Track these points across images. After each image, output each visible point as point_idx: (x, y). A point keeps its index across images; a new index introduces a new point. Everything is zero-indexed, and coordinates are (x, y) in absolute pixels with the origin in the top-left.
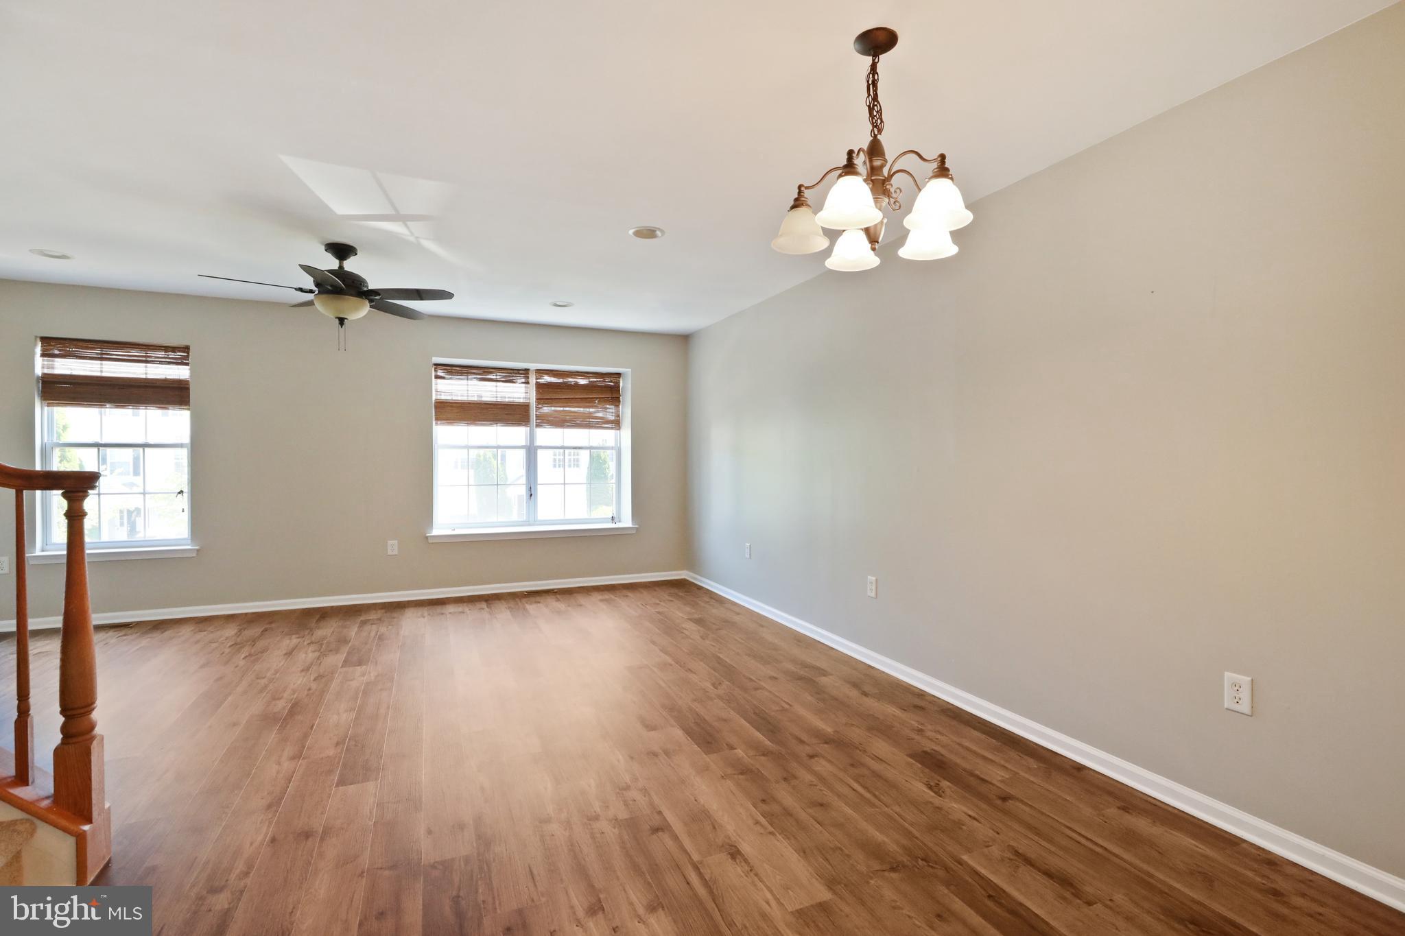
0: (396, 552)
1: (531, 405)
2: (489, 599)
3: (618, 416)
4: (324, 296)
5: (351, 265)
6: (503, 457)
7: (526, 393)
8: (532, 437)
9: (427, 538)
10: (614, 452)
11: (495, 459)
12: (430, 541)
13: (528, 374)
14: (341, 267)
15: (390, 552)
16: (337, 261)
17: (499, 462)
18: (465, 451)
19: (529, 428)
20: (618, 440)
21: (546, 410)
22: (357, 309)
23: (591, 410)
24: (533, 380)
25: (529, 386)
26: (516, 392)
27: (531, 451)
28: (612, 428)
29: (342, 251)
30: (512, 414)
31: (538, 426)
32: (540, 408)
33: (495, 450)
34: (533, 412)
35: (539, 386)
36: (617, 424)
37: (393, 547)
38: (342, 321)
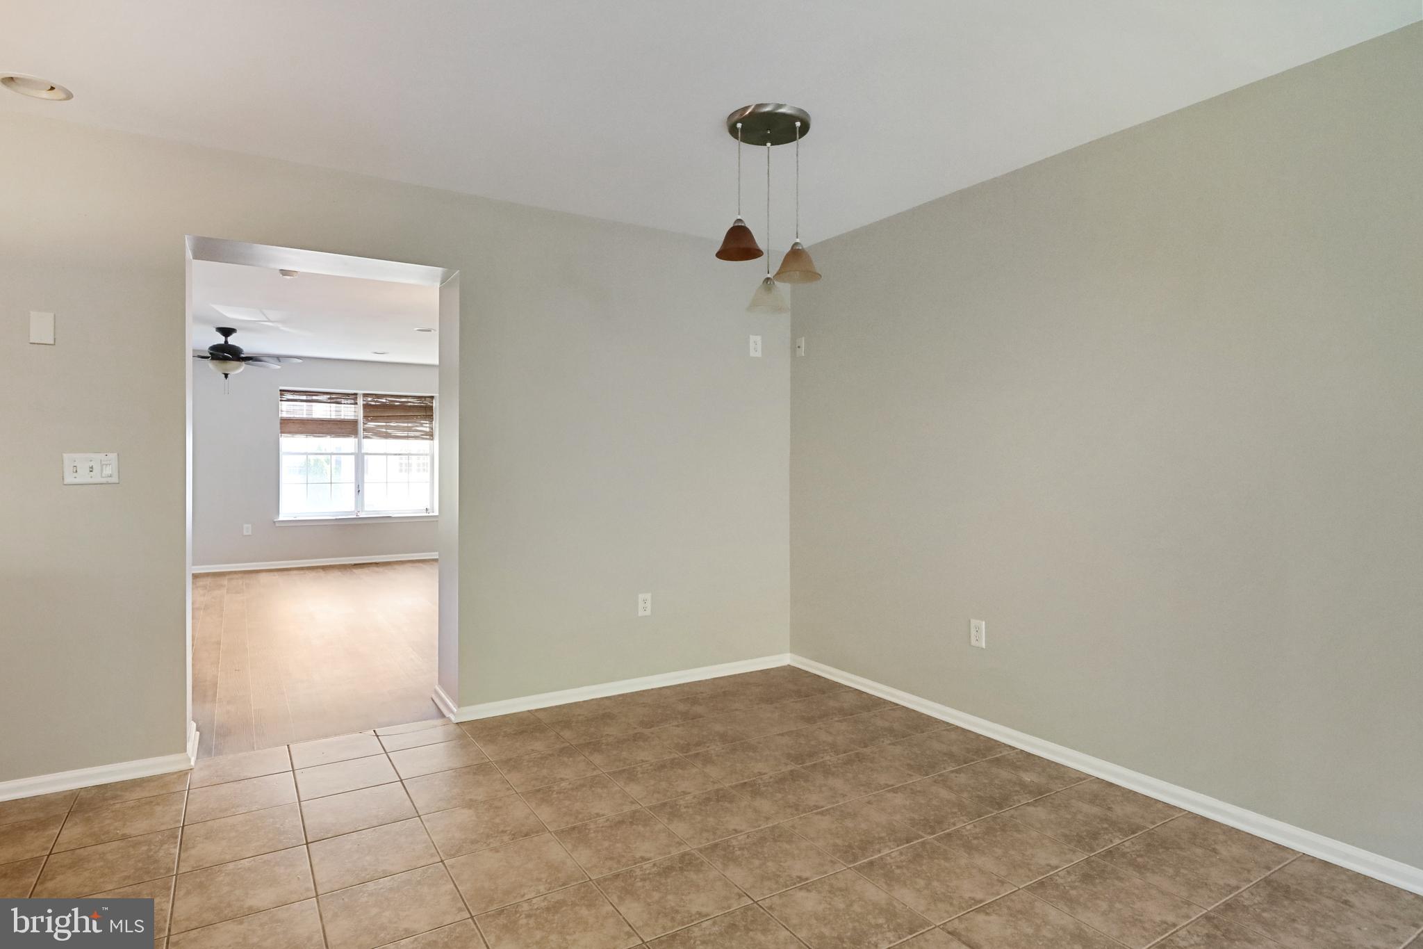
0: (250, 533)
1: (359, 422)
2: (324, 568)
3: (432, 429)
4: (215, 361)
5: (232, 340)
6: (338, 463)
7: (355, 412)
8: (360, 446)
9: (274, 522)
10: (429, 457)
11: (328, 464)
12: (277, 525)
13: (357, 398)
14: (226, 342)
15: (245, 533)
16: (224, 338)
17: (334, 466)
18: (305, 456)
19: (357, 439)
20: (432, 448)
21: (371, 425)
22: (237, 368)
23: (410, 425)
24: (361, 401)
25: (356, 406)
26: (347, 411)
27: (360, 458)
28: (426, 439)
29: (226, 332)
30: (344, 428)
31: (365, 437)
32: (366, 424)
33: (329, 456)
34: (361, 426)
35: (366, 406)
36: (431, 435)
37: (247, 529)
38: (226, 375)
